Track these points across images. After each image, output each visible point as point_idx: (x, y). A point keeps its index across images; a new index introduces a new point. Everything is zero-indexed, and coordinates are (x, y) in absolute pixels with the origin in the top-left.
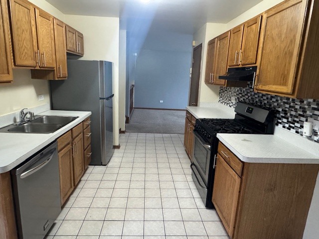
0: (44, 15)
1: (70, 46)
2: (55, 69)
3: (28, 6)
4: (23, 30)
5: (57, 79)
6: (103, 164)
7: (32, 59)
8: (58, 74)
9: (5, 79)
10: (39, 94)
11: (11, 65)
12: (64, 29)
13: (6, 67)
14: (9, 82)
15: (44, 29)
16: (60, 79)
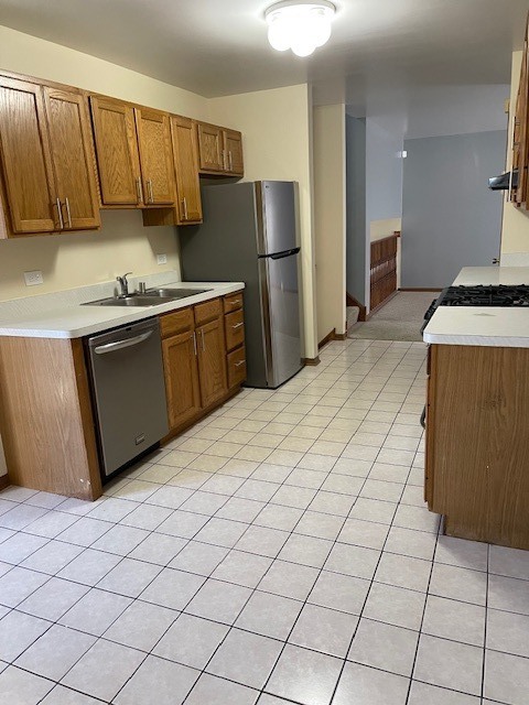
0: (151, 115)
1: (207, 160)
2: (176, 205)
3: (120, 109)
4: (114, 149)
5: (179, 224)
6: (269, 385)
7: (130, 192)
8: (182, 215)
9: (88, 225)
10: (157, 251)
11: (97, 205)
12: (193, 131)
13: (89, 207)
14: (96, 228)
15: (151, 140)
16: (185, 224)
